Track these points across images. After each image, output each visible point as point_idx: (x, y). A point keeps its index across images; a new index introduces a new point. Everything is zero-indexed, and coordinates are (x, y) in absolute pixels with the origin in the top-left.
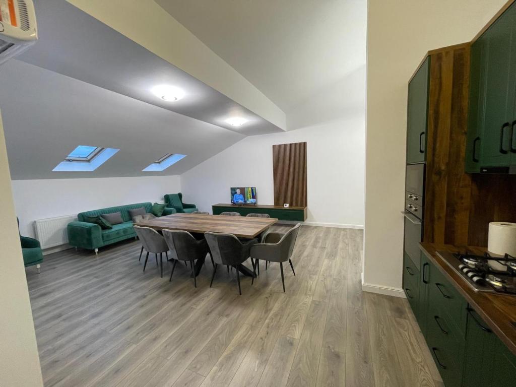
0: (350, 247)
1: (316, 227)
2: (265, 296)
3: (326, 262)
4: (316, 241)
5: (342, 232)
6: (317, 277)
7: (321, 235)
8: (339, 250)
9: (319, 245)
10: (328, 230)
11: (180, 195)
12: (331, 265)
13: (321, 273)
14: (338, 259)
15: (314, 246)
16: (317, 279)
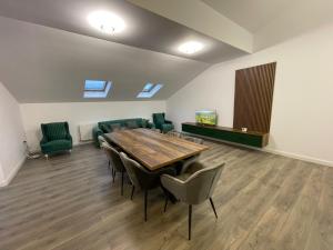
0: (321, 199)
1: (278, 156)
2: (166, 235)
3: (270, 211)
4: (270, 175)
5: (315, 171)
6: (247, 233)
7: (280, 168)
8: (300, 198)
9: (271, 181)
10: (294, 162)
11: (163, 115)
12: (277, 220)
13: (256, 229)
14: (293, 212)
15: (264, 181)
16: (245, 236)
